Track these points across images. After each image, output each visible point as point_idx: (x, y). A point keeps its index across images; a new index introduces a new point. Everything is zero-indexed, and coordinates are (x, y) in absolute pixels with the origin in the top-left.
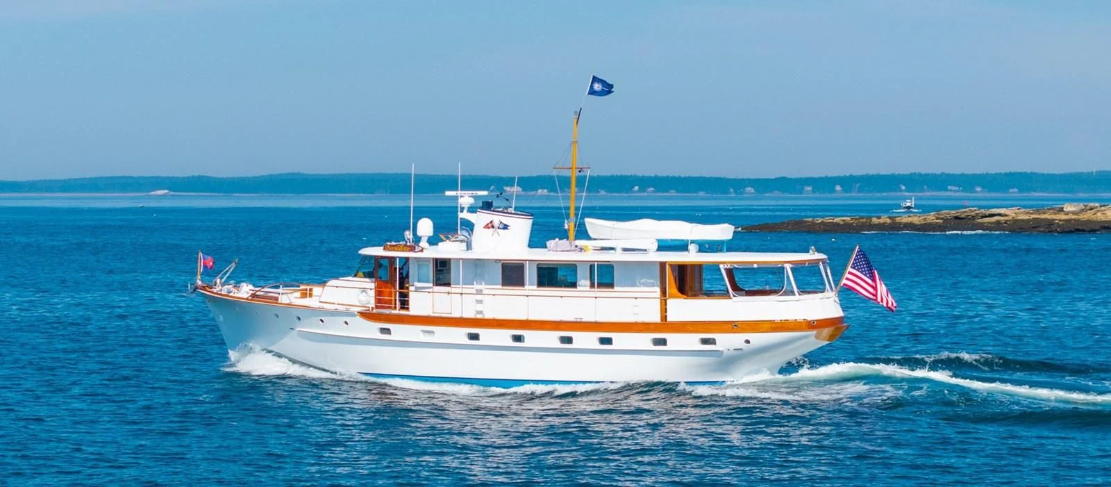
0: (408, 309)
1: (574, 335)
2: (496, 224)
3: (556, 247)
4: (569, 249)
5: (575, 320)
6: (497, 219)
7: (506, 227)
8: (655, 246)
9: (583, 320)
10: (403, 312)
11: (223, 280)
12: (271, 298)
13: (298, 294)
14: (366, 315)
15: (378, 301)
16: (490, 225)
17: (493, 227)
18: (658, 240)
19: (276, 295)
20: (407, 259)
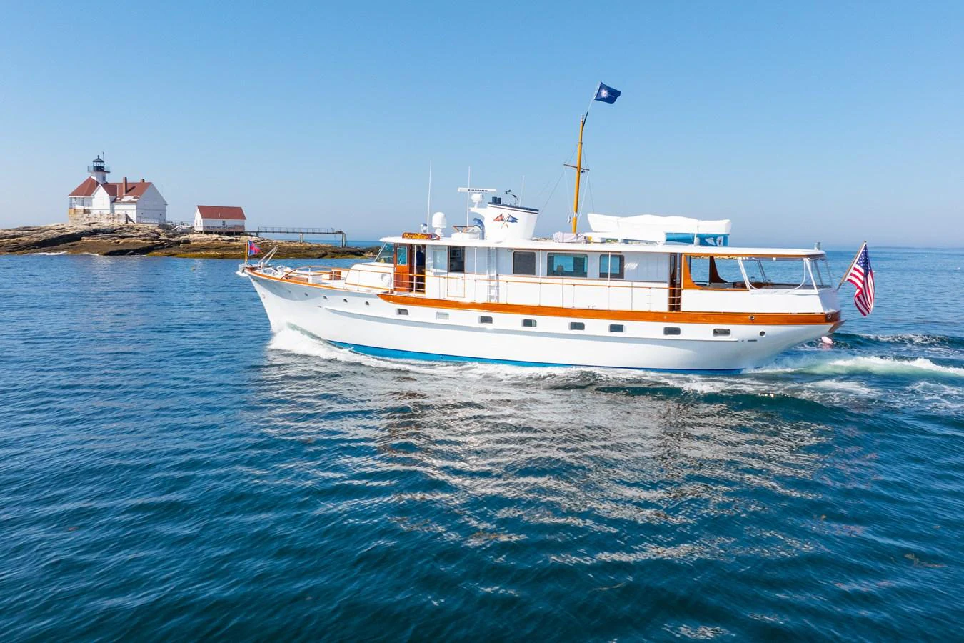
0: (424, 292)
1: (587, 322)
2: (506, 217)
3: (563, 239)
4: (575, 240)
5: (587, 308)
6: (506, 213)
7: (514, 220)
8: (663, 239)
9: (594, 308)
10: (420, 295)
11: (266, 263)
12: (301, 279)
13: (327, 276)
14: (386, 297)
15: (397, 284)
16: (500, 218)
17: (502, 220)
18: (667, 234)
19: (306, 277)
20: (424, 246)
